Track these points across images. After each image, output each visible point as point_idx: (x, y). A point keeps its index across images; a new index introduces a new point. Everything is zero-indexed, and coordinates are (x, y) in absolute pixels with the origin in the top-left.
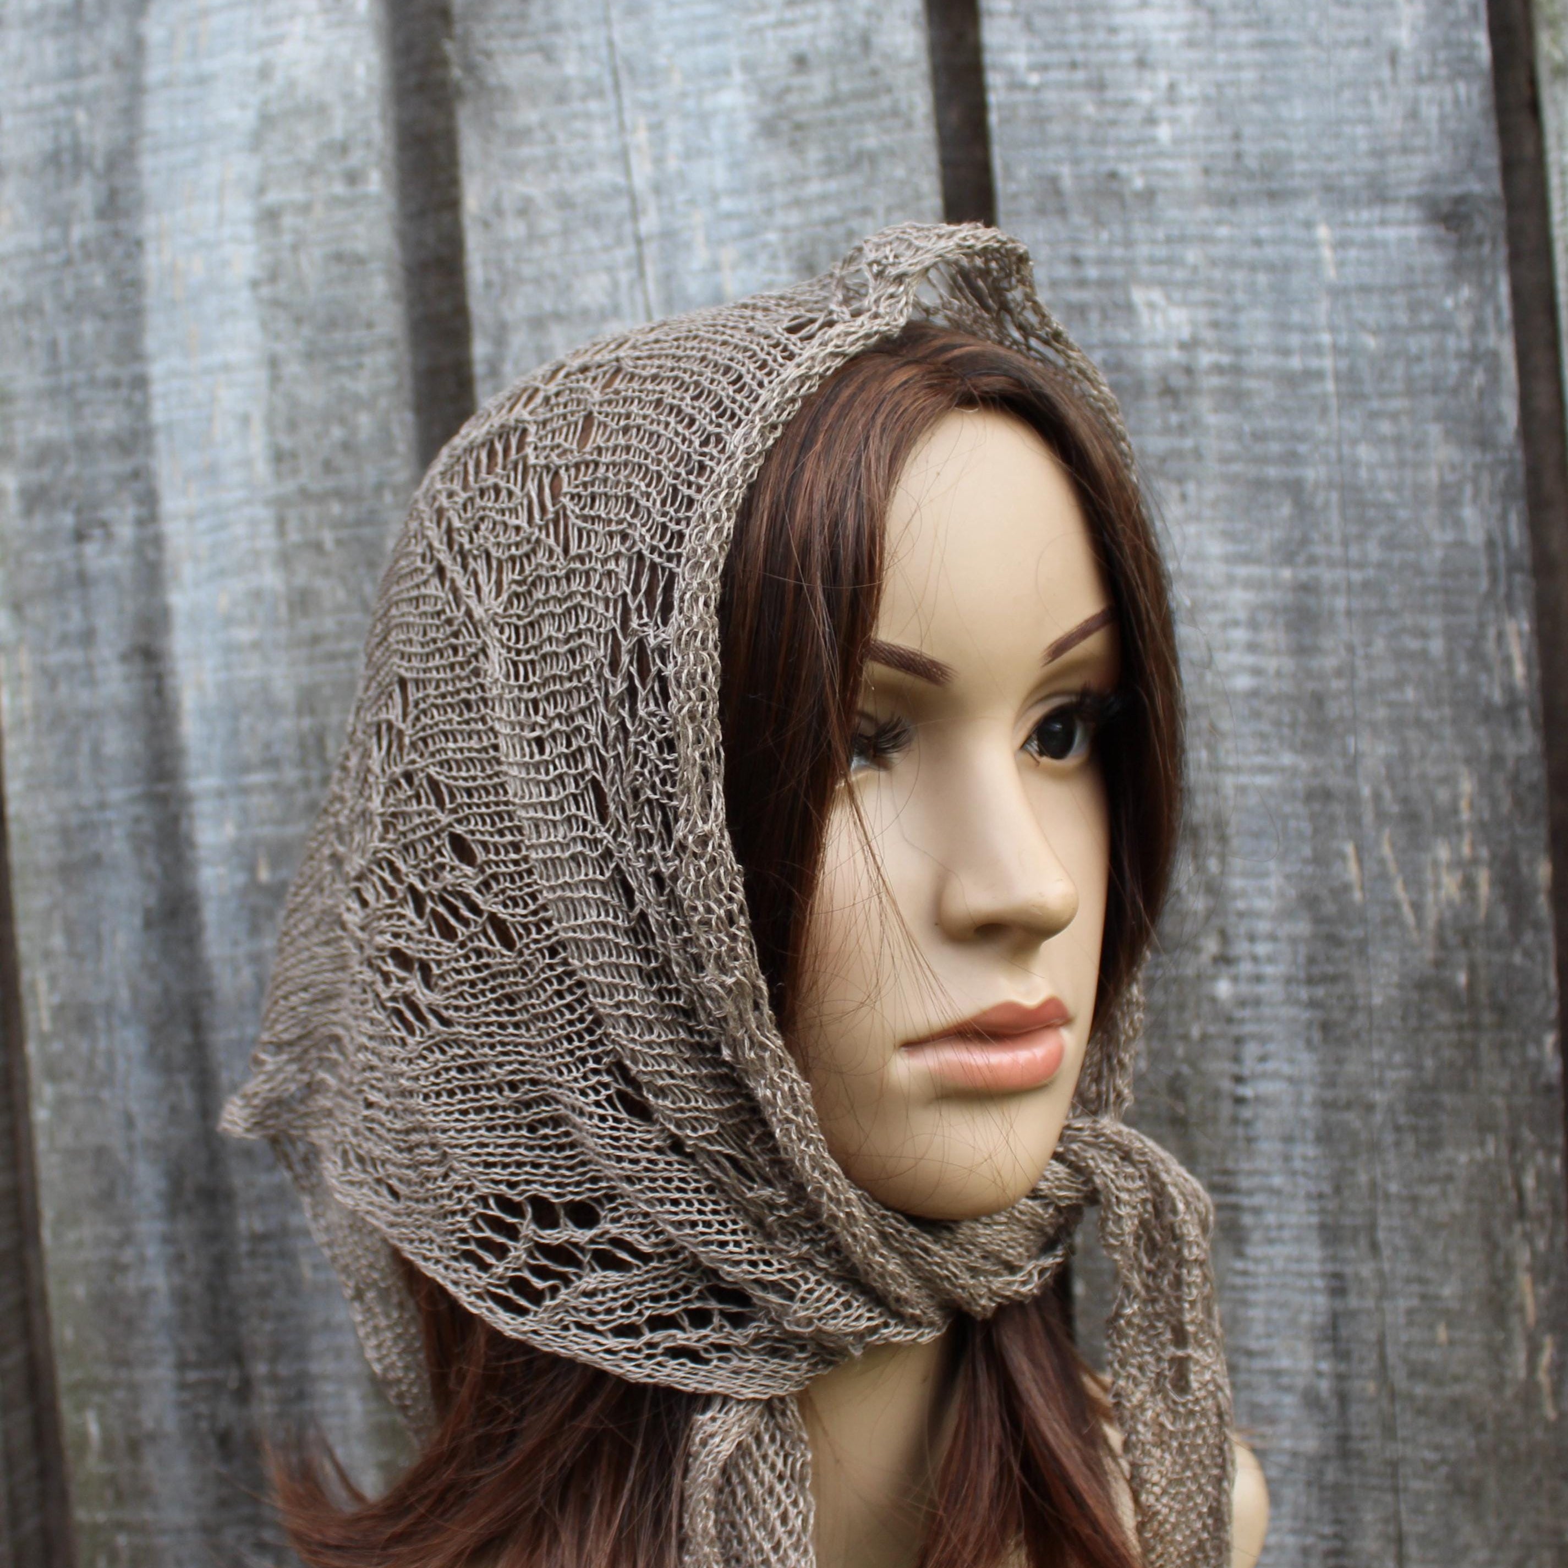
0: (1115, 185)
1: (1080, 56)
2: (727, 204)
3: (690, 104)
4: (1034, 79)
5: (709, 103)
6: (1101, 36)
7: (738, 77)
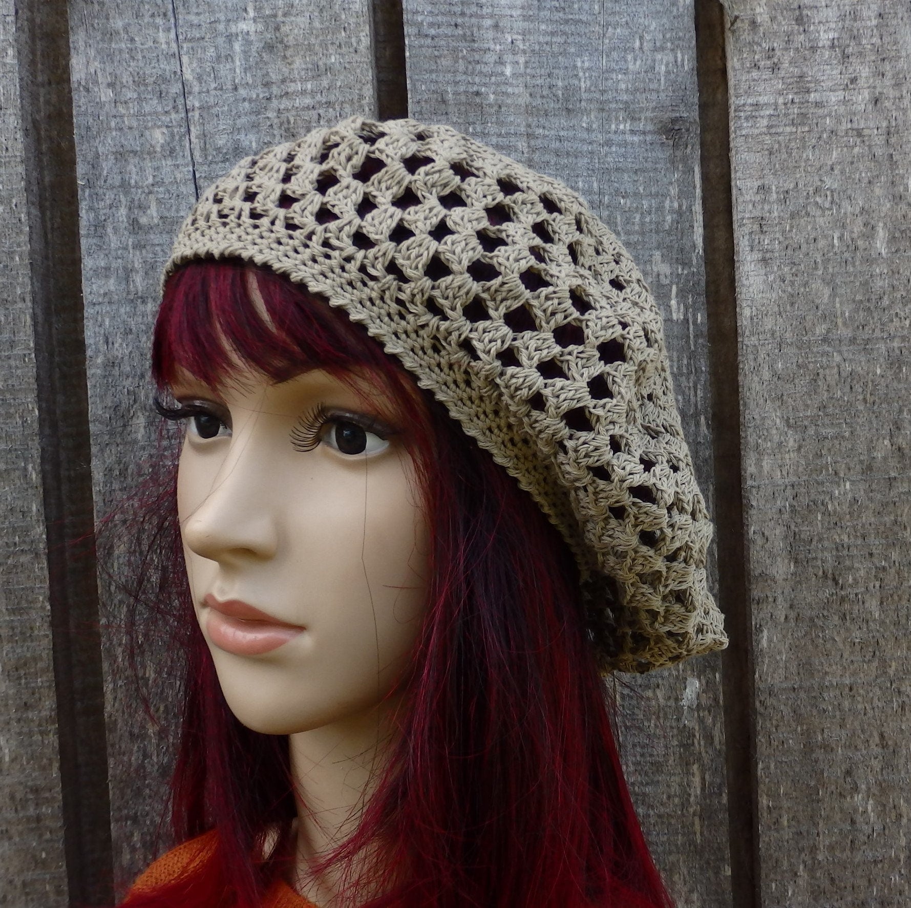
0: (478, 100)
1: (459, 21)
2: (242, 92)
3: (221, 27)
4: (432, 32)
5: (233, 29)
6: (474, 9)
7: (252, 14)
